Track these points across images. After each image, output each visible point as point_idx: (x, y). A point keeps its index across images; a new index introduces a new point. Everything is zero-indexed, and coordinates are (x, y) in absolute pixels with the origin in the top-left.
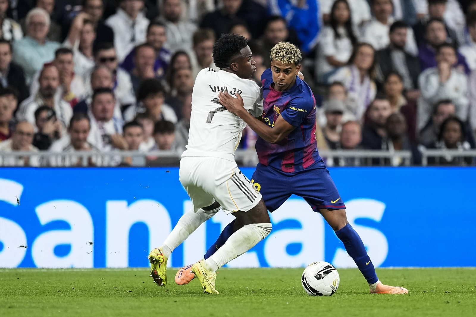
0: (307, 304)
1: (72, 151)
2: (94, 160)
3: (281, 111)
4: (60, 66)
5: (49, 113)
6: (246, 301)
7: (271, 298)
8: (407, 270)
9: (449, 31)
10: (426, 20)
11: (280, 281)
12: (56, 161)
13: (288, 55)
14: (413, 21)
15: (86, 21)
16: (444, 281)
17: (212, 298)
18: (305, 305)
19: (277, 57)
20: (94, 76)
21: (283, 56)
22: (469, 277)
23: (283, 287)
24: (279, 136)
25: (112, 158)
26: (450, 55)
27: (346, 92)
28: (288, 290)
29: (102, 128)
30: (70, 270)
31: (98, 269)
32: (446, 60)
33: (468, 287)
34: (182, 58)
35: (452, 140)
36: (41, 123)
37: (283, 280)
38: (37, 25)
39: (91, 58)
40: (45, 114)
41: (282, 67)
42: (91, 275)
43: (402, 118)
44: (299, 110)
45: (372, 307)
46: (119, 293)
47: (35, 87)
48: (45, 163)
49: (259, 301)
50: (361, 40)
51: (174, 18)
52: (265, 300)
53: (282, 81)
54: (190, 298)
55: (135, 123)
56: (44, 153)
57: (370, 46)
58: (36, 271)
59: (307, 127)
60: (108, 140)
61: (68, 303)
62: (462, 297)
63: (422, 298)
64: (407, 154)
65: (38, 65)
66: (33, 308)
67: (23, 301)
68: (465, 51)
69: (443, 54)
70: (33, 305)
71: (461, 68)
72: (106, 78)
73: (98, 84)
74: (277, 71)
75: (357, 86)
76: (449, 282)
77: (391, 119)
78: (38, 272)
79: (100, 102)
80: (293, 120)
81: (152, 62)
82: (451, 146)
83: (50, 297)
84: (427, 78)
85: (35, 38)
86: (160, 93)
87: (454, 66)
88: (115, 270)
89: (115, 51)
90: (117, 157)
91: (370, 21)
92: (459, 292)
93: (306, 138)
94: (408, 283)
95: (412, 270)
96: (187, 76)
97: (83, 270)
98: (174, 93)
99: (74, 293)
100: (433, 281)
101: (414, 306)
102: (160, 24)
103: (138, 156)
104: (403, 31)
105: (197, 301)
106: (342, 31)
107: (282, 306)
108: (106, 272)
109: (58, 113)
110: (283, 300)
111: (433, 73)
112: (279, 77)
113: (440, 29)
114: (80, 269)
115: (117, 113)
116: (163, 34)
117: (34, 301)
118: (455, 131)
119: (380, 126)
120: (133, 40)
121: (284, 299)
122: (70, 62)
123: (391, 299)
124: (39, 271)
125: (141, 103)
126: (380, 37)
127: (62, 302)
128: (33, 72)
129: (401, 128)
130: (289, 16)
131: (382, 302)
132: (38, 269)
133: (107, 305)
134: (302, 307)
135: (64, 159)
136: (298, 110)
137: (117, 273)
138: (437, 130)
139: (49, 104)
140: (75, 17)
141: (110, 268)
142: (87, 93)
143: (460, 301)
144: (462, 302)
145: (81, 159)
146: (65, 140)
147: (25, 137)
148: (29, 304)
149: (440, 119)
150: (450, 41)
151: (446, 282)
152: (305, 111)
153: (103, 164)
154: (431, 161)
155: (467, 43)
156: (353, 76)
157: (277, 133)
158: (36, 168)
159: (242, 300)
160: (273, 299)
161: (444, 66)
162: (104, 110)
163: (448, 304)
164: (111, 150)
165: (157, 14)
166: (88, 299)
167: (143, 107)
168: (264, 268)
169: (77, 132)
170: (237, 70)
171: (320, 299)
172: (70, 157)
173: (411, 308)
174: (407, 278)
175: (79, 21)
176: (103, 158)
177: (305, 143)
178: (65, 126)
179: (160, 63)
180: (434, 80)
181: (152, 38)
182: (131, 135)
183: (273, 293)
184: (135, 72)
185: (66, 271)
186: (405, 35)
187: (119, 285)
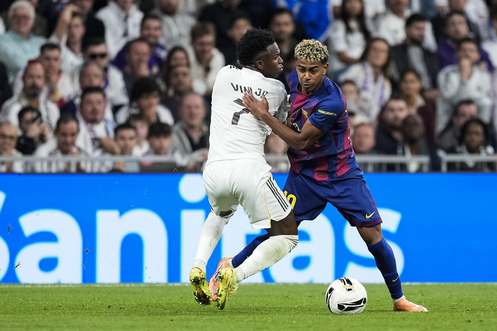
0: (316, 323)
1: (59, 155)
2: (83, 165)
3: (309, 115)
4: (46, 63)
5: (35, 115)
6: (249, 319)
7: (277, 316)
8: (425, 286)
9: (470, 24)
10: (445, 13)
11: (286, 298)
12: (42, 166)
13: (313, 52)
14: (432, 14)
15: (74, 14)
16: (465, 298)
17: (212, 317)
18: (313, 324)
19: (301, 55)
20: (83, 73)
21: (309, 53)
22: (493, 294)
23: (290, 304)
24: (307, 142)
25: (102, 164)
26: (472, 51)
27: (358, 92)
28: (295, 308)
29: (91, 131)
30: (57, 286)
31: (87, 285)
32: (467, 57)
33: (491, 305)
34: (179, 55)
35: (474, 144)
36: (24, 125)
37: (290, 297)
38: (21, 18)
39: (80, 54)
40: (29, 116)
41: (308, 66)
42: (79, 292)
43: (419, 120)
44: (328, 113)
45: (386, 326)
46: (110, 311)
47: (19, 86)
48: (29, 169)
49: (263, 320)
50: (375, 34)
51: (170, 11)
52: (269, 318)
53: (308, 81)
54: (188, 316)
55: (127, 125)
56: (28, 158)
57: (384, 41)
58: (19, 286)
59: (339, 131)
60: (98, 143)
61: (55, 322)
62: (485, 316)
63: (441, 316)
64: (425, 159)
65: (22, 63)
66: (17, 327)
67: (5, 320)
68: (488, 47)
69: (465, 50)
70: (17, 324)
71: (484, 65)
72: (96, 76)
73: (87, 83)
74: (302, 70)
75: (371, 85)
76: (471, 300)
77: (407, 121)
78: (22, 288)
79: (90, 102)
80: (320, 124)
81: (146, 58)
82: (473, 150)
83: (35, 315)
84: (447, 76)
85: (18, 32)
86: (155, 93)
87: (477, 63)
88: (106, 286)
89: (106, 47)
90: (108, 162)
91: (385, 14)
92: (483, 310)
93: (339, 143)
94: (425, 299)
95: (431, 285)
96: (185, 74)
97: (70, 286)
98: (171, 92)
99: (61, 311)
100: (454, 298)
101: (433, 325)
102: (155, 17)
103: (131, 161)
104: (421, 24)
105: (195, 320)
106: (354, 24)
107: (289, 326)
108: (96, 288)
109: (44, 114)
110: (289, 319)
111: (454, 71)
112: (304, 77)
113: (461, 23)
114: (67, 284)
115: (108, 114)
116: (159, 28)
117: (17, 320)
118: (477, 134)
119: (395, 128)
120: (126, 34)
121: (291, 317)
122: (56, 59)
123: (407, 317)
124: (23, 286)
125: (135, 104)
126: (396, 32)
127: (48, 321)
128: (17, 70)
129: (419, 131)
130: (296, 8)
131: (398, 321)
132: (21, 284)
133: (97, 325)
134: (310, 327)
135: (50, 164)
136: (326, 113)
137: (108, 289)
138: (458, 133)
139: (34, 104)
140: (62, 9)
141: (100, 284)
142: (75, 92)
143: (482, 319)
144: (485, 320)
145: (69, 164)
146: (51, 143)
147: (8, 141)
148: (11, 323)
149: (461, 121)
150: (471, 35)
151: (468, 299)
152: (334, 114)
153: (93, 170)
154: (451, 166)
155: (491, 38)
156: (366, 75)
157: (305, 139)
158: (19, 174)
159: (244, 319)
160: (279, 317)
161: (466, 63)
162: (94, 112)
163: (469, 323)
164: (102, 155)
165: (152, 6)
166: (77, 318)
167: (136, 108)
168: (269, 284)
169: (65, 135)
170: (262, 68)
171: (330, 318)
172: (57, 163)
173: (429, 327)
174: (424, 294)
175: (67, 15)
176: (92, 163)
177: (338, 149)
178: (51, 128)
179: (155, 60)
180: (455, 79)
181: (146, 32)
182: (123, 138)
183: (278, 310)
184: (128, 69)
185: (53, 286)
186: (423, 29)
187: (110, 302)
